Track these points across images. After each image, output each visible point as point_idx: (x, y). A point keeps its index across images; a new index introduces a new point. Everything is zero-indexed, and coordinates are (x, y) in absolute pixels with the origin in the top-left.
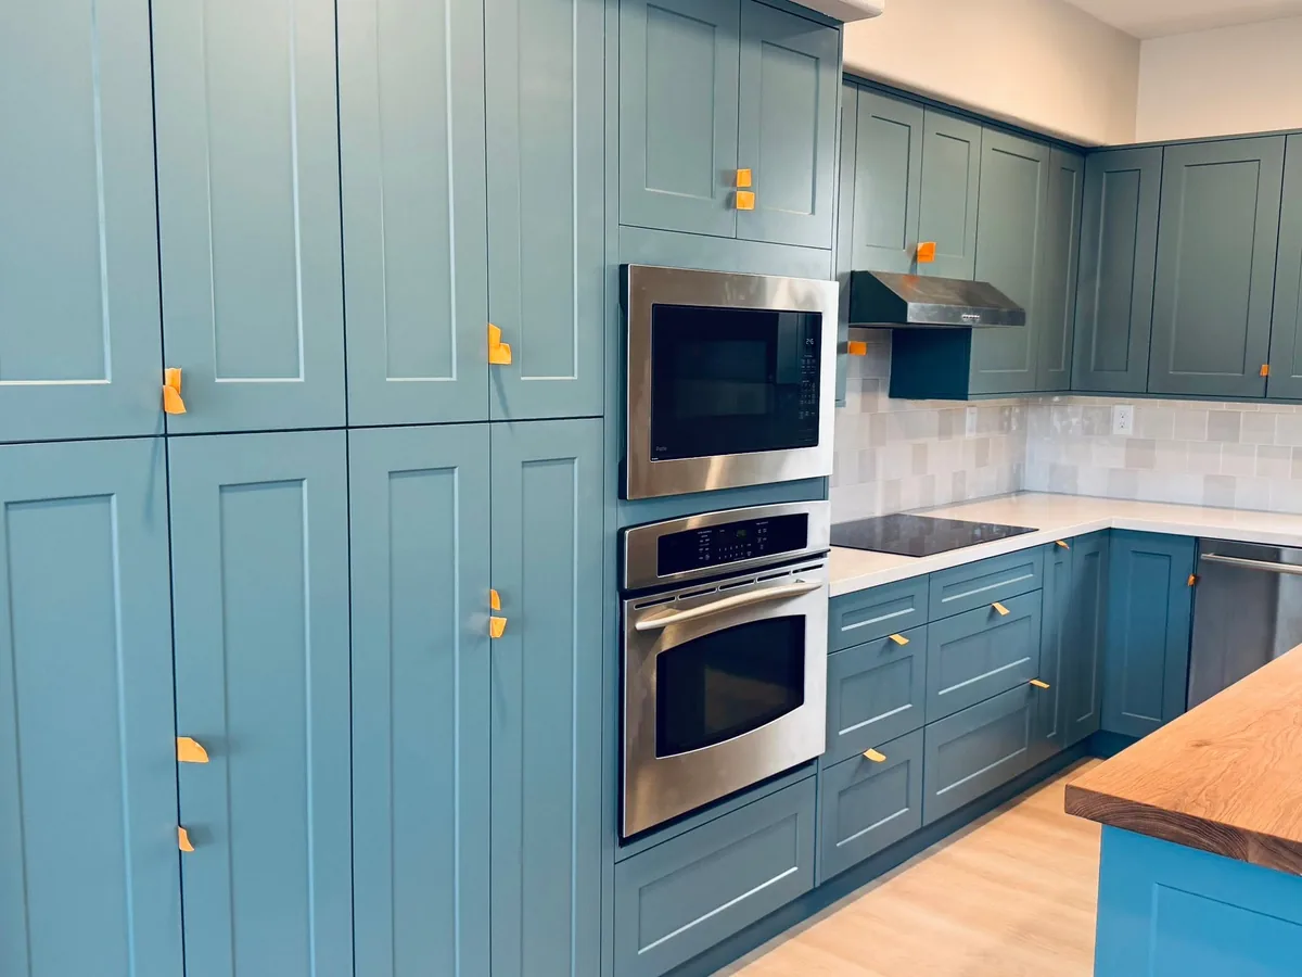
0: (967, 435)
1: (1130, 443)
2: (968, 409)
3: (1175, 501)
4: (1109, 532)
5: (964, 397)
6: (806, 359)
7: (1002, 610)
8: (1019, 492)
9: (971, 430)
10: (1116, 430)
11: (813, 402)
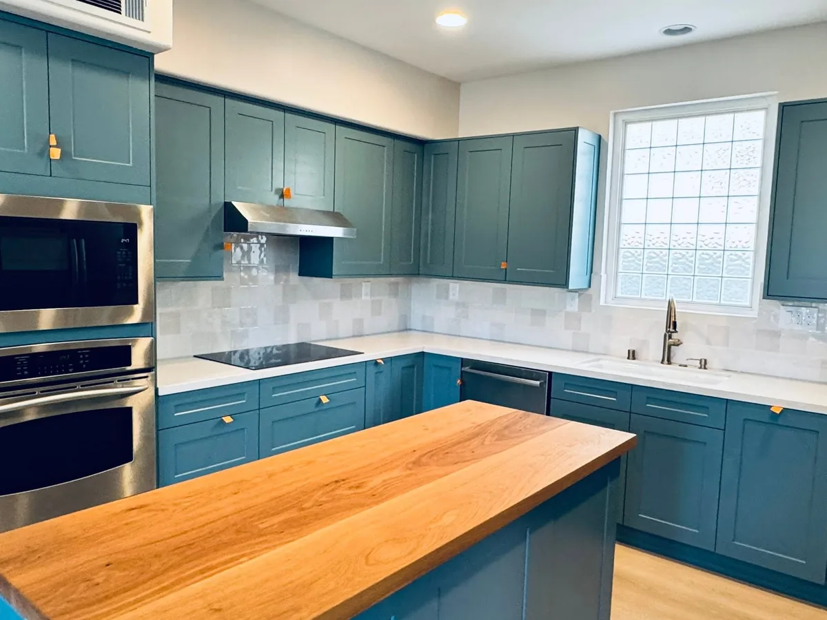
0: (363, 298)
1: (458, 304)
2: (363, 284)
3: (482, 337)
4: (422, 354)
5: (330, 275)
6: (122, 251)
7: (325, 399)
8: (406, 330)
9: (366, 295)
10: (451, 297)
11: (131, 278)
